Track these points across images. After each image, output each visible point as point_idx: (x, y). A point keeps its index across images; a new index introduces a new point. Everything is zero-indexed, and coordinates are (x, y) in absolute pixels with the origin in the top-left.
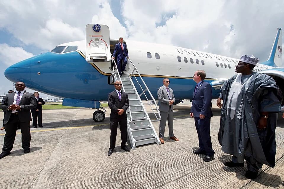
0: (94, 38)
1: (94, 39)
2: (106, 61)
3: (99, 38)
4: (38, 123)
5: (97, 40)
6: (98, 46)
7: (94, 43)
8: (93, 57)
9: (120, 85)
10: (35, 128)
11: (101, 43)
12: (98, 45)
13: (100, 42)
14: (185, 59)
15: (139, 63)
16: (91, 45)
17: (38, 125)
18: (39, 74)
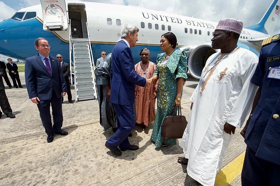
0: (50, 4)
1: (50, 6)
2: (63, 30)
3: (54, 4)
4: (18, 85)
5: (52, 6)
6: (55, 14)
7: (50, 10)
8: (49, 26)
9: (59, 58)
10: (16, 88)
11: (58, 10)
12: (54, 12)
13: (56, 8)
14: (150, 24)
15: (98, 30)
16: (47, 12)
17: (18, 86)
18: (6, 41)
